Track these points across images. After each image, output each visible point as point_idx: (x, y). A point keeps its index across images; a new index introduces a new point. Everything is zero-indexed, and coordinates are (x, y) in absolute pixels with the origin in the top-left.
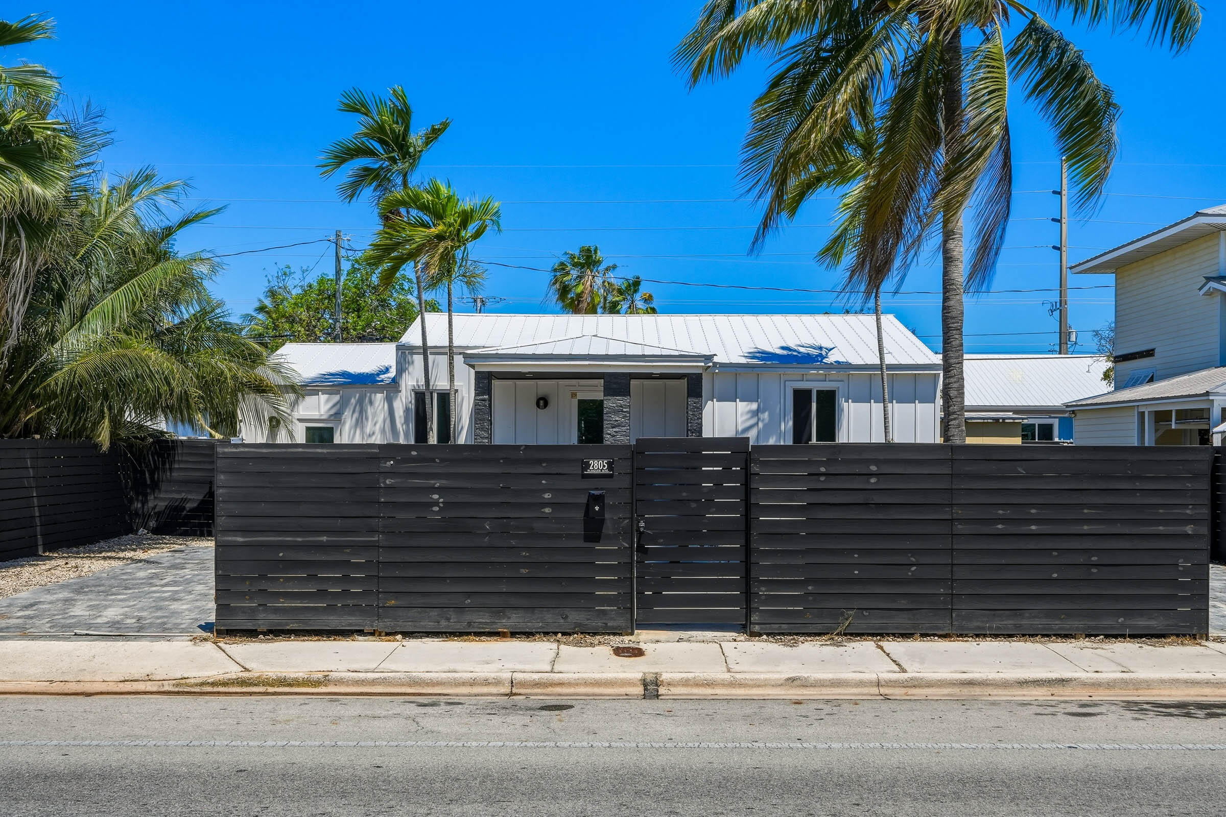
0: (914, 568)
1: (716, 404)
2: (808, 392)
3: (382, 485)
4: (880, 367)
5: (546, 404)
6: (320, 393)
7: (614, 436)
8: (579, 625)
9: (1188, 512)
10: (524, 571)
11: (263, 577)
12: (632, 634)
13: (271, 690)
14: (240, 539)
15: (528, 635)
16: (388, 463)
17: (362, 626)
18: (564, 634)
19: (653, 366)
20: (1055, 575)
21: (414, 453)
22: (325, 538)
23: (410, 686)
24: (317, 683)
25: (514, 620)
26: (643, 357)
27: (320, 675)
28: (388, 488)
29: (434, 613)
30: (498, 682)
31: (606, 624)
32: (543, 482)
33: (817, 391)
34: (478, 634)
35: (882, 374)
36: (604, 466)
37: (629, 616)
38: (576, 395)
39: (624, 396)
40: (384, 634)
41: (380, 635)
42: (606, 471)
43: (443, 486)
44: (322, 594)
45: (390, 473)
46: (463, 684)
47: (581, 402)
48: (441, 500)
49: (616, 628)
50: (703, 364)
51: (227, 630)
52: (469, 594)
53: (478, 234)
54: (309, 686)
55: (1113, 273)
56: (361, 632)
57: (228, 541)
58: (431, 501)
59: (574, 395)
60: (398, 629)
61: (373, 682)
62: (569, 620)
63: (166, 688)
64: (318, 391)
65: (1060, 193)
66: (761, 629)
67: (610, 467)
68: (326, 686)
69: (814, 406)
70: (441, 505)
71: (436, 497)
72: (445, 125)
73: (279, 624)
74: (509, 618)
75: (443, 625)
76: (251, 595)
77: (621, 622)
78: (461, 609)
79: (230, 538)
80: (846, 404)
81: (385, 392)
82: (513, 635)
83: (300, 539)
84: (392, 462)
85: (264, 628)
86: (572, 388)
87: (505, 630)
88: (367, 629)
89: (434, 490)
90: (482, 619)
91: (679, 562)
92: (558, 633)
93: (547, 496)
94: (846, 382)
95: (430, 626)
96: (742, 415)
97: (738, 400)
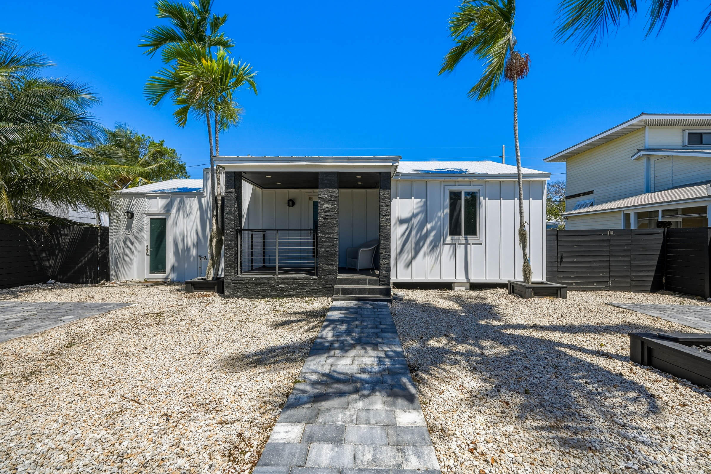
1: (399, 201)
2: (460, 193)
5: (293, 204)
6: (158, 198)
7: (325, 219)
26: (346, 159)
33: (465, 192)
39: (333, 189)
50: (391, 164)
55: (564, 162)
59: (311, 198)
64: (157, 196)
65: (502, 157)
80: (484, 201)
81: (197, 197)
86: (309, 194)
94: (484, 186)
97: (413, 197)
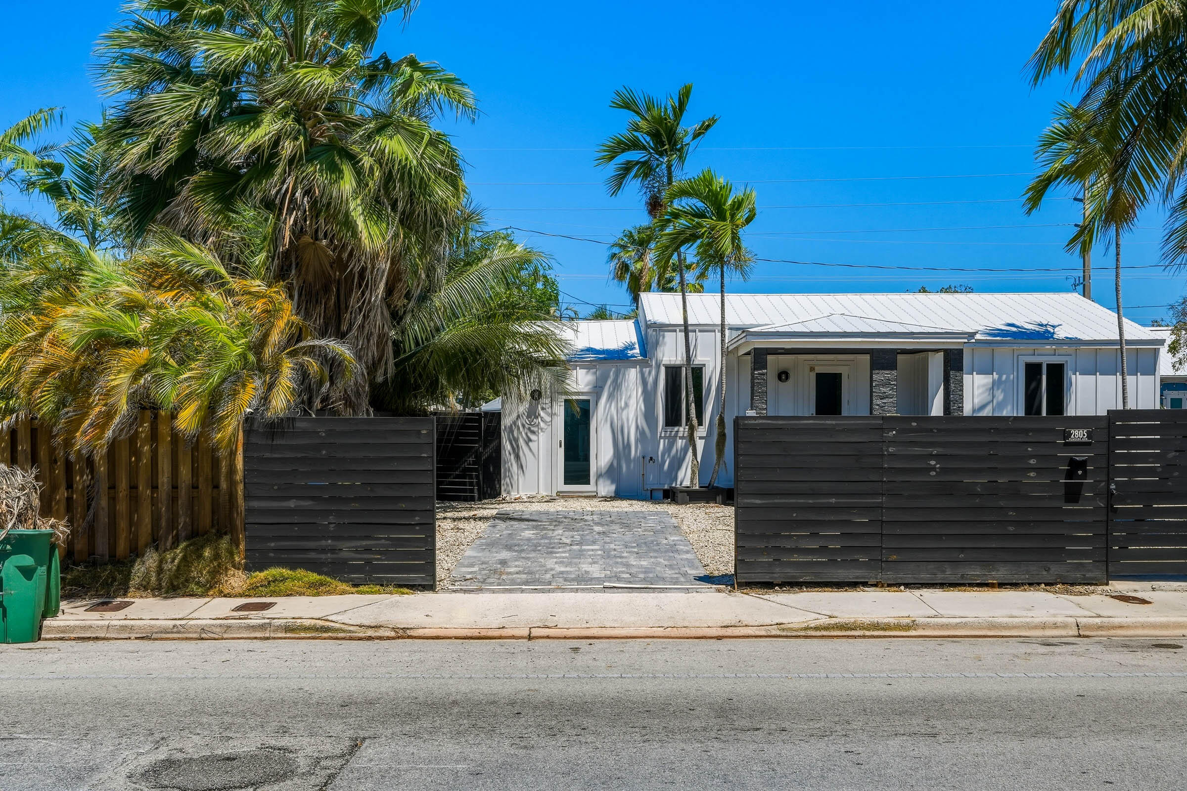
2: (1038, 366)
3: (886, 453)
4: (1120, 342)
5: (787, 378)
6: (578, 368)
8: (1060, 576)
10: (1011, 529)
11: (777, 535)
12: (1107, 584)
13: (867, 633)
14: (758, 501)
15: (1015, 585)
16: (890, 433)
17: (867, 578)
18: (1046, 584)
19: (918, 342)
21: (914, 424)
22: (833, 501)
23: (989, 629)
24: (907, 627)
25: (1002, 573)
26: (911, 335)
27: (908, 621)
28: (891, 455)
29: (931, 566)
30: (1065, 626)
31: (1084, 575)
32: (1029, 449)
33: (1047, 364)
34: (971, 585)
35: (1122, 349)
36: (1084, 435)
37: (1104, 568)
38: (814, 369)
39: (892, 370)
40: (886, 585)
41: (882, 586)
42: (1085, 439)
43: (940, 453)
44: (823, 550)
45: (892, 442)
46: (1036, 627)
47: (820, 376)
48: (938, 466)
49: (1093, 579)
50: (965, 341)
51: (746, 582)
52: (962, 549)
53: (749, 220)
54: (900, 630)
56: (865, 584)
57: (748, 503)
58: (929, 466)
59: (812, 369)
60: (900, 581)
61: (956, 626)
62: (1051, 572)
63: (774, 633)
67: (1090, 436)
68: (915, 630)
69: (1044, 377)
70: (938, 470)
71: (933, 463)
72: (714, 120)
73: (793, 577)
74: (998, 570)
75: (940, 577)
76: (766, 551)
77: (1098, 574)
78: (955, 562)
79: (749, 501)
80: (1073, 377)
81: (638, 366)
82: (1001, 585)
83: (811, 501)
84: (894, 432)
85: (779, 581)
86: (811, 363)
87: (995, 582)
88: (872, 582)
89: (931, 456)
90: (975, 572)
91: (1143, 520)
92: (1041, 583)
93: (1032, 461)
94: (1074, 356)
95: (925, 577)
96: (978, 387)
97: (975, 373)
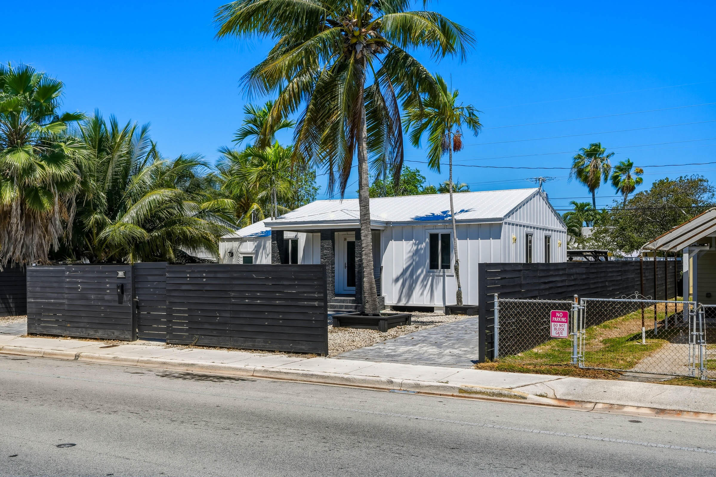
0: (218, 318)
1: (394, 243)
2: (437, 235)
3: (66, 281)
8: (117, 337)
9: (316, 295)
10: (102, 315)
14: (33, 300)
16: (67, 273)
17: (61, 333)
20: (266, 323)
22: (52, 301)
29: (79, 330)
32: (107, 280)
33: (441, 234)
34: (91, 339)
36: (123, 274)
37: (131, 334)
39: (329, 240)
40: (67, 337)
41: (65, 337)
42: (123, 276)
43: (81, 281)
45: (68, 277)
47: (348, 243)
48: (81, 287)
49: (128, 338)
51: (30, 333)
52: (89, 323)
56: (62, 336)
58: (78, 287)
59: (345, 239)
60: (70, 335)
62: (115, 334)
66: (170, 341)
67: (125, 274)
69: (440, 242)
70: (81, 289)
71: (79, 285)
73: (42, 332)
74: (99, 332)
75: (82, 335)
77: (129, 336)
78: (86, 329)
79: (30, 300)
83: (46, 301)
87: (98, 337)
88: (63, 335)
89: (79, 283)
90: (91, 333)
93: (108, 286)
95: (78, 335)
